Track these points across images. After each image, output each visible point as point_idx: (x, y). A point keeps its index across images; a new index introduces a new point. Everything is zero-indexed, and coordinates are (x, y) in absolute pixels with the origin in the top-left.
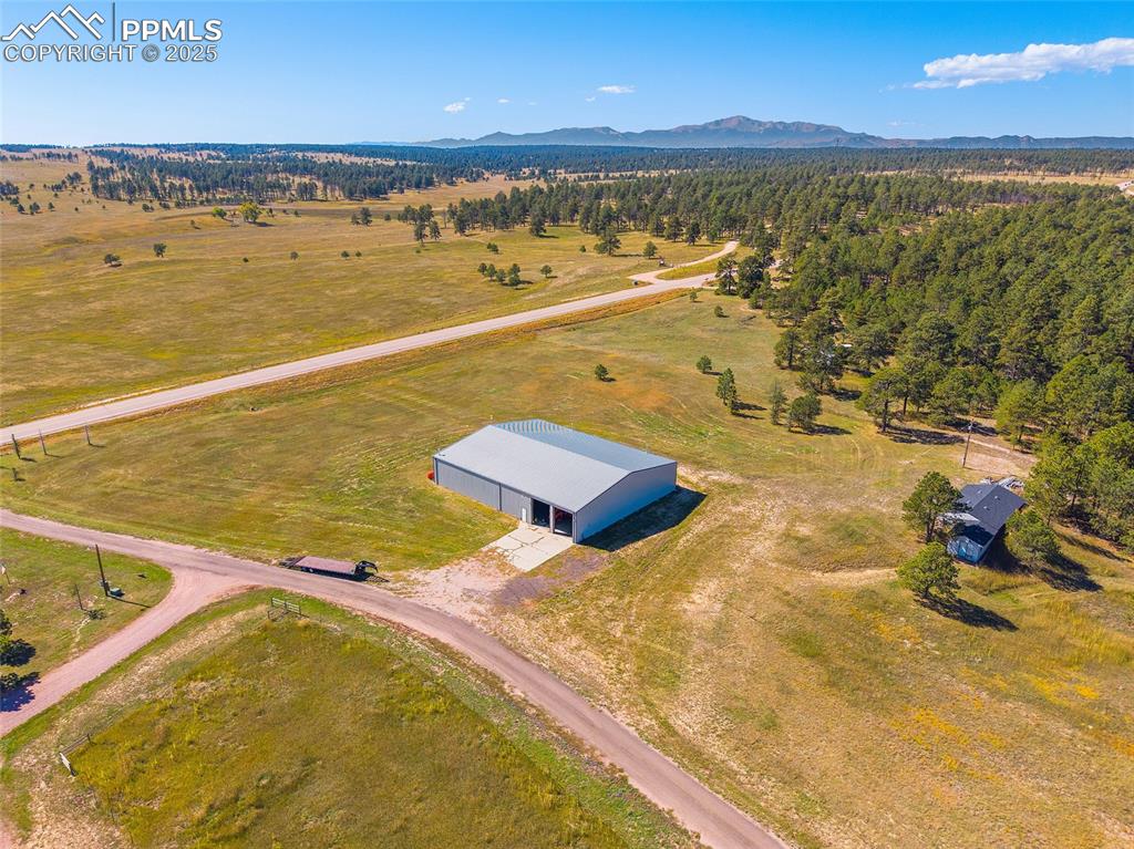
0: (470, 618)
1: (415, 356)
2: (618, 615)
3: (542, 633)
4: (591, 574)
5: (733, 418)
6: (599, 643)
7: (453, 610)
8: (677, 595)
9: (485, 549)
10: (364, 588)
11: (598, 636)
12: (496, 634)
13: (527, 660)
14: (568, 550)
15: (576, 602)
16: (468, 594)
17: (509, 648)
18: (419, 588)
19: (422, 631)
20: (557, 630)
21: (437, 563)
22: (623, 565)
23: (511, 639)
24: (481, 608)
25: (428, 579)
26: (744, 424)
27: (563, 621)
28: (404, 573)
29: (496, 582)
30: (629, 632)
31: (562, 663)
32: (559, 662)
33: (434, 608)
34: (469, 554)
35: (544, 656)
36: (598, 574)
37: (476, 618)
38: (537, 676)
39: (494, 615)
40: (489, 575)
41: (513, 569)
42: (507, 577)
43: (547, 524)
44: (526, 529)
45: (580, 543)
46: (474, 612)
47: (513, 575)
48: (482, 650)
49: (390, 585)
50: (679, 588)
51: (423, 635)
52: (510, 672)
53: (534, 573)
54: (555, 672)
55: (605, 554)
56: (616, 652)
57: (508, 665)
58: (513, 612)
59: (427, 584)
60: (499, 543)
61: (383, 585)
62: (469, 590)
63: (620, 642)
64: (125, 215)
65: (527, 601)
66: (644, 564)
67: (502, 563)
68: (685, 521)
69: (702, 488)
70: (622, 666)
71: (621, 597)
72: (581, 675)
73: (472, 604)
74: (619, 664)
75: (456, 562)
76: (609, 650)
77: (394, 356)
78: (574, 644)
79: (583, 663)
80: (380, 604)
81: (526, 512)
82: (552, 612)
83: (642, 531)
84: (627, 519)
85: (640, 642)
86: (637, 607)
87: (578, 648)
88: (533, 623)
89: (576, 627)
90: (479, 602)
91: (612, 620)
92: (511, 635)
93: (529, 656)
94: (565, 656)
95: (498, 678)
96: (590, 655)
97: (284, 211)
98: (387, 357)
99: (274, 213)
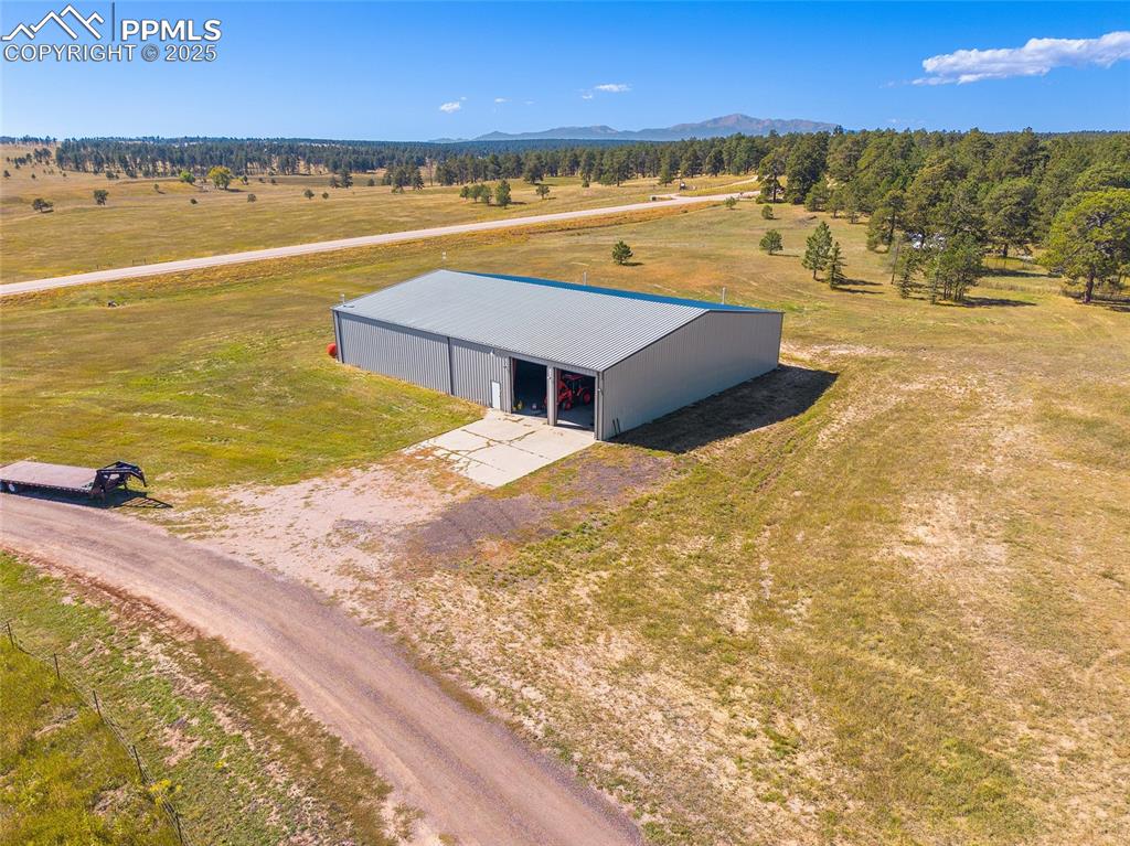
0: (329, 584)
1: (362, 254)
2: (727, 577)
3: (525, 622)
4: (641, 492)
5: (835, 293)
6: (692, 651)
7: (293, 566)
8: (868, 529)
9: (407, 451)
10: (105, 521)
11: (686, 630)
12: (392, 627)
13: (473, 706)
14: (586, 451)
15: (613, 546)
16: (346, 531)
17: (424, 670)
18: (233, 520)
19: (188, 617)
20: (568, 614)
21: (298, 472)
22: (707, 477)
23: (434, 639)
24: (369, 562)
25: (262, 502)
26: (853, 299)
27: (581, 592)
28: (214, 492)
29: (423, 506)
30: (770, 619)
31: (589, 716)
32: (577, 711)
33: (248, 562)
34: (374, 459)
35: (531, 693)
36: (658, 492)
37: (349, 583)
38: (498, 763)
39: (398, 577)
40: (409, 494)
41: (466, 483)
42: (449, 498)
43: (541, 411)
44: (499, 420)
45: (612, 439)
46: (347, 569)
47: (464, 494)
48: (338, 671)
49: (170, 514)
50: (862, 514)
51: (189, 628)
52: (414, 751)
53: (510, 489)
54: (566, 749)
55: (666, 457)
56: (750, 677)
57: (409, 725)
58: (453, 568)
59: (257, 511)
60: (441, 441)
61: (153, 514)
62: (351, 524)
63: (753, 648)
64: (87, 181)
65: (491, 546)
66: (758, 475)
67: (443, 472)
68: (814, 409)
69: (825, 365)
70: (781, 726)
71: (723, 538)
72: (655, 763)
73: (350, 553)
74: (769, 720)
75: (341, 471)
76: (727, 673)
77: (333, 252)
78: (620, 655)
79: (657, 716)
80: (119, 554)
81: (500, 390)
82: (552, 570)
83: (735, 422)
84: (697, 405)
85: (812, 647)
86: (771, 558)
87: (633, 666)
88: (503, 596)
89: (620, 605)
90: (368, 548)
91: (713, 589)
92: (436, 627)
93: (483, 692)
94: (596, 692)
95: (370, 773)
96: (673, 687)
97: (261, 180)
98: (323, 253)
99: (249, 181)
